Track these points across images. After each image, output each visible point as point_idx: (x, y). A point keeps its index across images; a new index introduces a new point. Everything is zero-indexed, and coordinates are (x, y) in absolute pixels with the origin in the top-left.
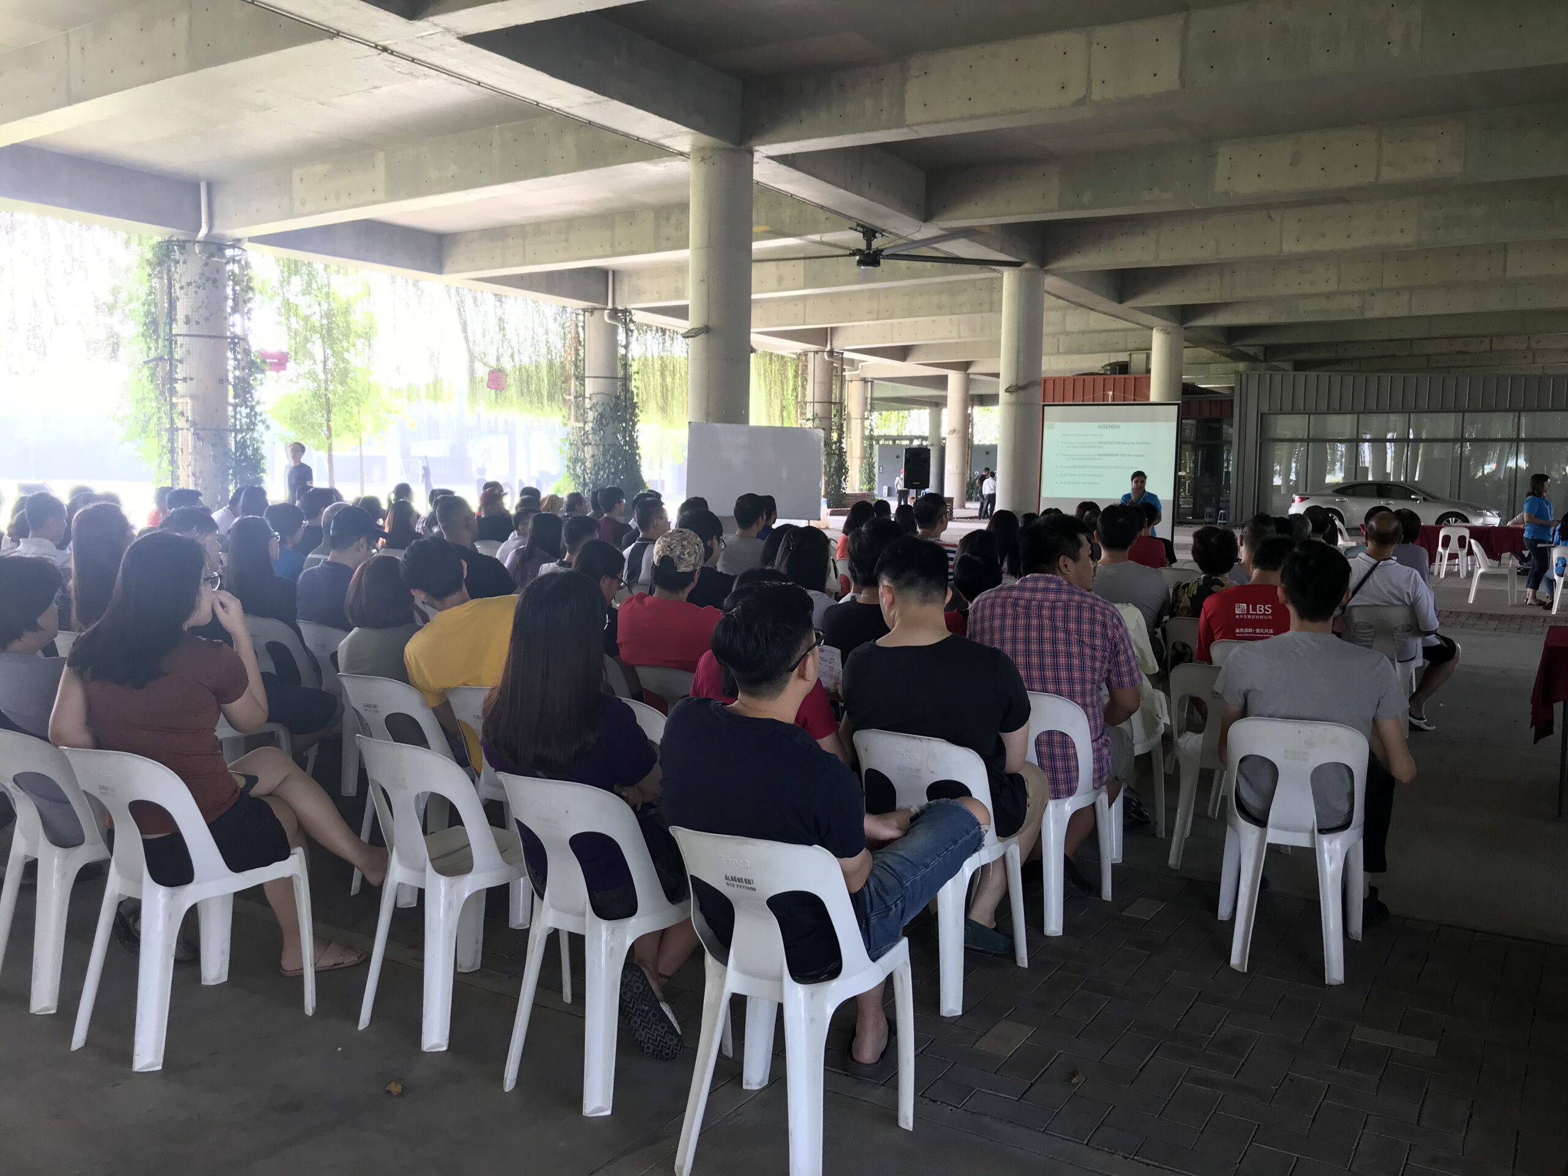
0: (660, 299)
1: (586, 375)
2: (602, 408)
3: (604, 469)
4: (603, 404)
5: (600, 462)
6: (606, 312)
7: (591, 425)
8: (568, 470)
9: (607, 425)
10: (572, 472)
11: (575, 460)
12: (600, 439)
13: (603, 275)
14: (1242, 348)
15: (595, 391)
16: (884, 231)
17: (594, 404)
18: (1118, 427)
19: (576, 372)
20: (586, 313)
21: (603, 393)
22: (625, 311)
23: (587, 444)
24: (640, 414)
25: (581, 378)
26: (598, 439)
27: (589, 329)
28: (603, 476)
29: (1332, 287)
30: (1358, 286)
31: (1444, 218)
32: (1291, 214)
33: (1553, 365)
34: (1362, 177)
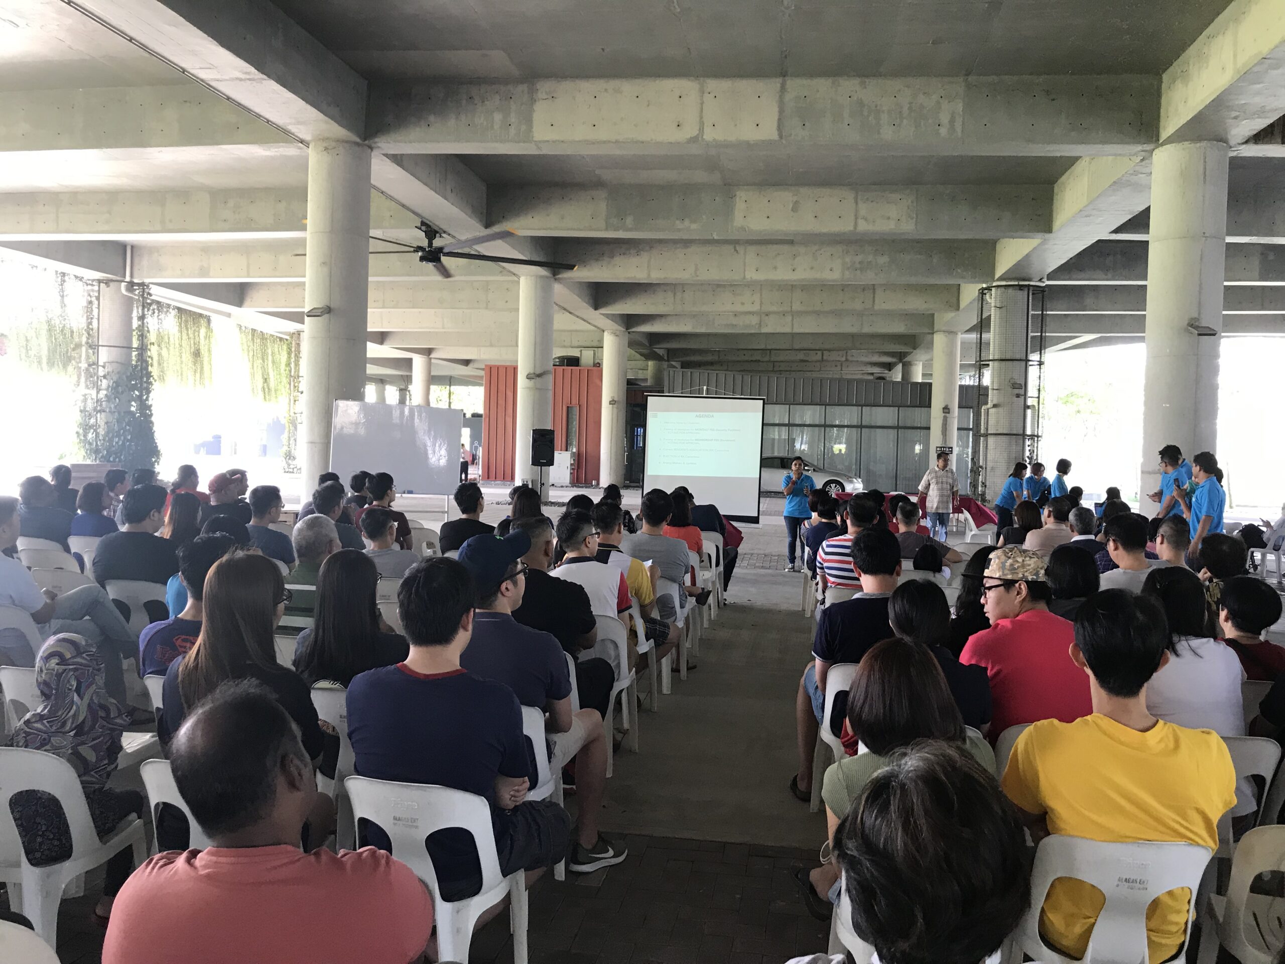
0: (183, 276)
1: (100, 344)
2: (117, 376)
3: (118, 436)
4: (118, 373)
5: (114, 429)
6: (123, 284)
7: (105, 392)
8: (78, 436)
9: (122, 393)
10: (83, 438)
11: (86, 427)
12: (115, 407)
13: (122, 247)
14: (656, 350)
15: (111, 360)
16: (445, 232)
17: (108, 373)
18: (713, 416)
19: (90, 341)
20: (101, 284)
21: (117, 362)
22: (142, 285)
23: (100, 411)
24: (153, 382)
25: (94, 347)
26: (112, 406)
27: (104, 300)
28: (117, 443)
29: (756, 308)
30: (774, 308)
31: (860, 263)
32: (752, 249)
33: (854, 372)
34: (844, 226)
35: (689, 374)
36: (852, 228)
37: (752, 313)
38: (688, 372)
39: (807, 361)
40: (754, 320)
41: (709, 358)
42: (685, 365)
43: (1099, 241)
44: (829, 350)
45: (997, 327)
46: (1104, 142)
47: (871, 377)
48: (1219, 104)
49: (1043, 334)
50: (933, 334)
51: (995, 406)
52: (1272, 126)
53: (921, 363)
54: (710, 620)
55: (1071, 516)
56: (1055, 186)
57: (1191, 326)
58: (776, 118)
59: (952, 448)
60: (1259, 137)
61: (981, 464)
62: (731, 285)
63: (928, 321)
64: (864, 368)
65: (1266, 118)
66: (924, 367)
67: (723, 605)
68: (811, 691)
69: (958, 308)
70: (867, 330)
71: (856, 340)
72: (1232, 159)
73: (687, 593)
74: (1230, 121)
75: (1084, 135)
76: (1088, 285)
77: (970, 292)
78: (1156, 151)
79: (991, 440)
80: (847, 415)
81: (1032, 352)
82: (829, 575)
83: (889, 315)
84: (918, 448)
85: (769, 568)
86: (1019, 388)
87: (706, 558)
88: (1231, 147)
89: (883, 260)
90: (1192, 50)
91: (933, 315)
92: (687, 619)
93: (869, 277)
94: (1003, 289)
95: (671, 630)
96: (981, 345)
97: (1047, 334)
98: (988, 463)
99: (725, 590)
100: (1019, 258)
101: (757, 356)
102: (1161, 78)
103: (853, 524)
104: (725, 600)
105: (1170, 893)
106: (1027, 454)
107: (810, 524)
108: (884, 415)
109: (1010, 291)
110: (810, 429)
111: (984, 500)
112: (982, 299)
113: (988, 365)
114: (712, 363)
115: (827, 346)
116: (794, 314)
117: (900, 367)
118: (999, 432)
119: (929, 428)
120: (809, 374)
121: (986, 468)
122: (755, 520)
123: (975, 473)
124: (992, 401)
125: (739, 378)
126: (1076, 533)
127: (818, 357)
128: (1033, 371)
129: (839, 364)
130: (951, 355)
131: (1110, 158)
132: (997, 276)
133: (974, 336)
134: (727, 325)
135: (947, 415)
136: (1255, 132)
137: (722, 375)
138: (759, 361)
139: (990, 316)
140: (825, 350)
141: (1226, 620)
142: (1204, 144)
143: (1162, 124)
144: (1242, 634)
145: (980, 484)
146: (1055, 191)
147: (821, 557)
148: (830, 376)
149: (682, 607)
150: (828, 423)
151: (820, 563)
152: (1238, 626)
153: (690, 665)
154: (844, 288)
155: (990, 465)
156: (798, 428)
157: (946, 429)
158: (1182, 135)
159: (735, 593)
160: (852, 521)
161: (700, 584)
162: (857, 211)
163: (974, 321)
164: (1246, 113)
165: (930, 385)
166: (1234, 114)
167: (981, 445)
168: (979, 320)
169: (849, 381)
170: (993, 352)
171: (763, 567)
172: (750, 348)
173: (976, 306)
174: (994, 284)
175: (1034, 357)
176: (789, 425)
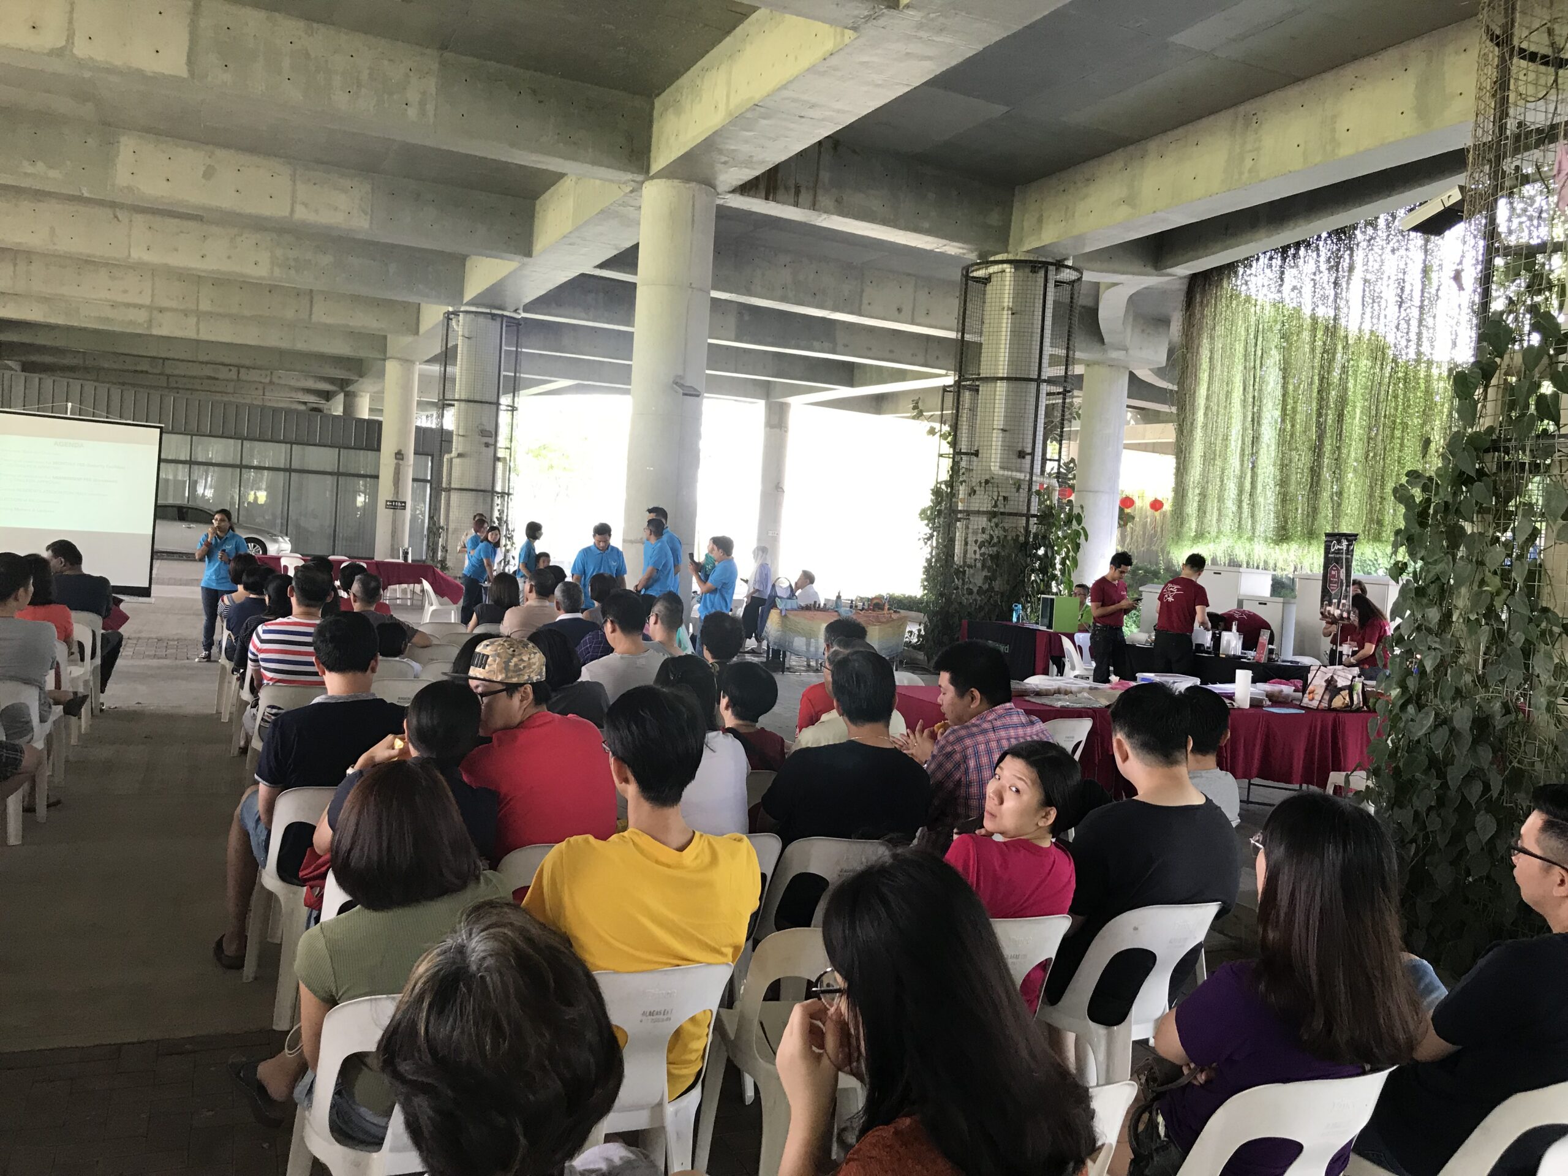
18: (82, 446)
29: (146, 300)
30: (173, 304)
31: (294, 259)
32: (139, 219)
33: (278, 399)
34: (276, 209)
35: (37, 380)
36: (287, 214)
37: (140, 307)
38: (35, 378)
39: (217, 379)
40: (141, 316)
41: (68, 361)
42: (27, 367)
43: (583, 275)
44: (248, 368)
45: (465, 360)
46: (594, 163)
47: (302, 407)
48: (709, 145)
49: (518, 375)
50: (384, 360)
51: (460, 455)
52: (757, 178)
53: (368, 395)
54: (80, 735)
55: (558, 592)
56: (538, 202)
57: (676, 383)
58: (186, 48)
59: (405, 503)
60: (746, 189)
61: (442, 524)
62: (106, 264)
63: (380, 343)
64: (293, 395)
65: (754, 169)
66: (372, 400)
67: (100, 713)
68: (250, 825)
69: (417, 332)
70: (300, 346)
71: (285, 358)
72: (719, 207)
73: (51, 701)
74: (719, 165)
75: (573, 150)
76: (568, 324)
77: (433, 314)
78: (647, 184)
79: (455, 497)
80: (272, 454)
81: (505, 393)
82: (265, 669)
83: (329, 329)
84: (360, 500)
85: (166, 657)
86: (488, 435)
87: (75, 649)
88: (718, 194)
89: (327, 260)
90: (684, 80)
91: (385, 337)
92: (49, 739)
93: (305, 280)
94: (472, 316)
95: (26, 756)
96: (445, 380)
97: (522, 375)
98: (450, 524)
99: (102, 691)
100: (494, 281)
101: (144, 366)
102: (653, 103)
103: (300, 603)
104: (103, 704)
105: (693, 1020)
106: (496, 514)
107: (232, 600)
108: (321, 457)
109: (481, 320)
110: (216, 468)
111: (444, 567)
112: (448, 324)
113: (453, 405)
114: (72, 369)
115: (247, 362)
116: (200, 315)
117: (341, 397)
118: (463, 487)
119: (377, 477)
120: (218, 397)
121: (447, 529)
122: (145, 592)
123: (435, 534)
124: (456, 449)
125: (116, 393)
126: (562, 611)
127: (233, 375)
128: (504, 417)
129: (260, 386)
130: (406, 388)
131: (598, 182)
132: (467, 297)
133: (436, 369)
134: (100, 319)
135: (401, 462)
136: (741, 183)
137: (89, 387)
138: (147, 372)
139: (457, 345)
140: (242, 367)
141: (727, 708)
142: (693, 185)
143: (653, 154)
144: (741, 722)
145: (440, 548)
146: (537, 207)
147: (255, 646)
148: (248, 401)
149: (43, 720)
150: (244, 463)
151: (253, 654)
152: (738, 715)
153: (52, 800)
154: (272, 289)
155: (452, 526)
156: (202, 468)
157: (398, 479)
158: (670, 172)
159: (117, 695)
160: (298, 600)
161: (66, 686)
162: (294, 192)
163: (437, 349)
164: (734, 161)
165: (380, 423)
166: (724, 159)
167: (443, 501)
168: (444, 349)
169: (275, 411)
170: (459, 390)
171: (155, 656)
172: (135, 353)
173: (441, 332)
174: (462, 309)
175: (505, 400)
176: (191, 463)
